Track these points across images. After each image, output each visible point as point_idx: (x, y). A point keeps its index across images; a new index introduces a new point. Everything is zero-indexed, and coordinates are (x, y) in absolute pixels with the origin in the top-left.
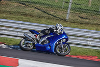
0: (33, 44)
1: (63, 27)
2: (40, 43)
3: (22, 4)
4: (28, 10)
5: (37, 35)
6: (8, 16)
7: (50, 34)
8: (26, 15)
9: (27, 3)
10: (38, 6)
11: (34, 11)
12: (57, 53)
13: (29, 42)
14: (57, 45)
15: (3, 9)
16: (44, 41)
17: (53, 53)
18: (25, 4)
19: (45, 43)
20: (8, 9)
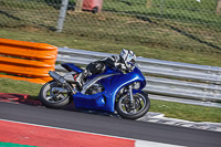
0: (70, 94)
1: (135, 58)
2: (83, 92)
3: (143, 19)
4: (157, 33)
5: (78, 73)
6: (111, 45)
7: (105, 72)
8: (150, 43)
9: (153, 18)
10: (178, 23)
11: (168, 35)
12: (120, 113)
13: (61, 90)
14: (121, 96)
15: (101, 30)
16: (93, 87)
17: (112, 113)
18: (148, 20)
19: (94, 92)
20: (111, 31)
